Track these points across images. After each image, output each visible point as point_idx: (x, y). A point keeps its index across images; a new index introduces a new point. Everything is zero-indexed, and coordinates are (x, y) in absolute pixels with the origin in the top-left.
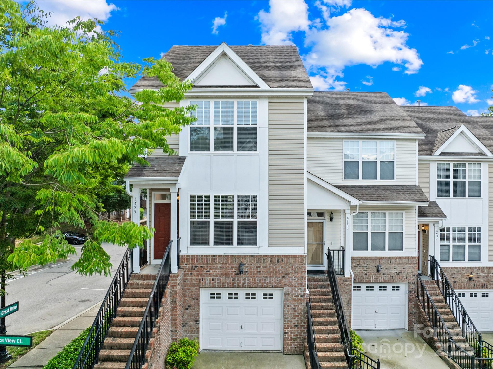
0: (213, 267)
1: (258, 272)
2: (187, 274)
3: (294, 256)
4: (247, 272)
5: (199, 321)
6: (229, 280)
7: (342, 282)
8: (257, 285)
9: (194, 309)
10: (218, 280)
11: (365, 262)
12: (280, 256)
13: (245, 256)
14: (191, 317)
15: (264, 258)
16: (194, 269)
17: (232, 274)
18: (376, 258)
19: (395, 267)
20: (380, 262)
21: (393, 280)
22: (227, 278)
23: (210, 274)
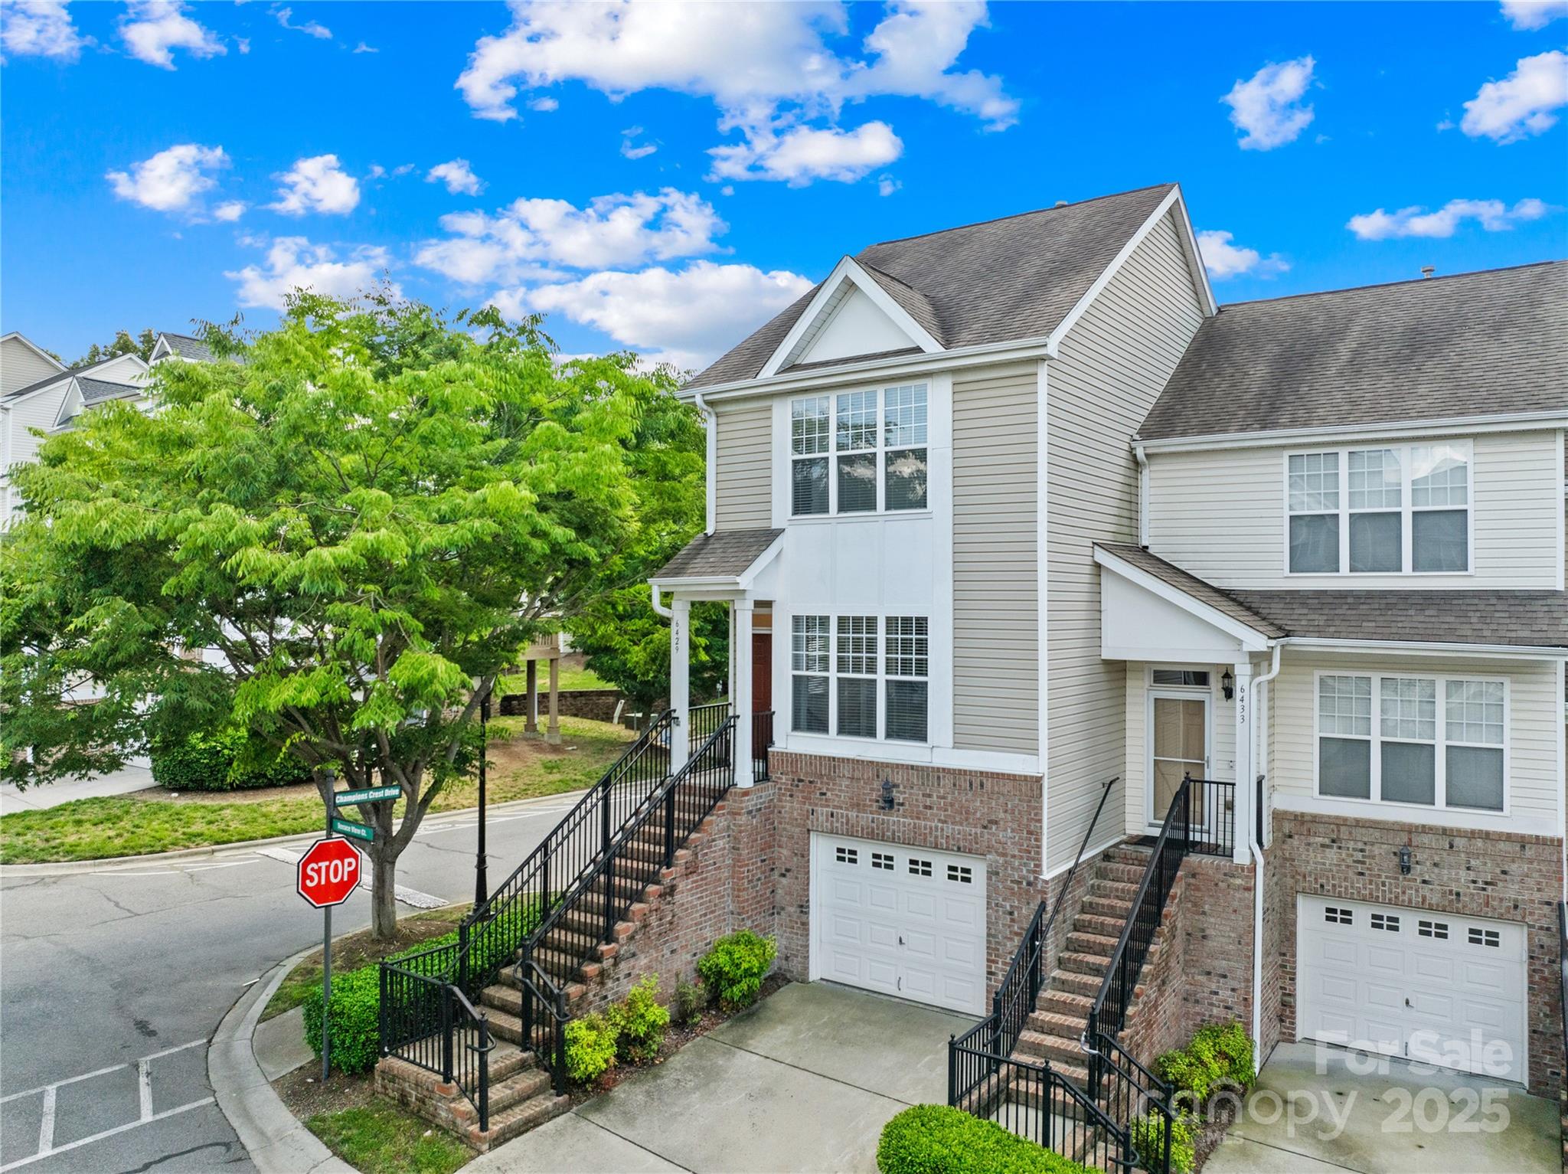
0: (834, 784)
1: (926, 807)
2: (784, 795)
3: (1009, 775)
4: (902, 804)
5: (808, 907)
6: (865, 818)
7: (1222, 877)
8: (925, 839)
9: (797, 878)
10: (842, 817)
11: (1358, 833)
12: (976, 772)
13: (897, 765)
14: (790, 894)
15: (940, 773)
16: (797, 786)
17: (871, 806)
18: (1396, 827)
19: (1469, 862)
20: (1410, 840)
21: (1460, 905)
22: (860, 815)
23: (826, 800)
